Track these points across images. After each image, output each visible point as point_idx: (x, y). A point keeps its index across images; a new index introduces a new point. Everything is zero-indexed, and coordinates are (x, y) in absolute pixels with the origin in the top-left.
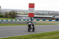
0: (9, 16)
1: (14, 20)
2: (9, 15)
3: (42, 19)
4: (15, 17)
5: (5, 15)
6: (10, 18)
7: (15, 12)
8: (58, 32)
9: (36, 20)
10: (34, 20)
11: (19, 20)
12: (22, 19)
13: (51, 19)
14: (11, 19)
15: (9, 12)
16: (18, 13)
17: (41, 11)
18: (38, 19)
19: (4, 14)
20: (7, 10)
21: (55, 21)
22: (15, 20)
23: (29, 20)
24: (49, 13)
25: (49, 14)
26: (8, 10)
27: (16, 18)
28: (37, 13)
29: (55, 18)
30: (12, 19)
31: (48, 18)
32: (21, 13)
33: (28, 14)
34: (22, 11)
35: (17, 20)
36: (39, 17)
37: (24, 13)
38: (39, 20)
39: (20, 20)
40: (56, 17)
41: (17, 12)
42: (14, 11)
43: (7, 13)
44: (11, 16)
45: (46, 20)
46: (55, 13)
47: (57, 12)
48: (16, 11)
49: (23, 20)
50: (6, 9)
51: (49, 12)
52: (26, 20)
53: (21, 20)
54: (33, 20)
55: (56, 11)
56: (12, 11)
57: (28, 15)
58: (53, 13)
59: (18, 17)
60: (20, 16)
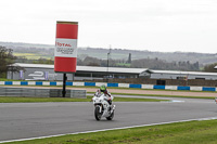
1: (3, 83)
3: (104, 81)
4: (6, 70)
7: (7, 53)
8: (161, 128)
9: (82, 84)
10: (74, 84)
11: (19, 83)
12: (31, 77)
13: (136, 81)
16: (16, 58)
17: (101, 50)
18: (91, 78)
21: (152, 86)
22: (6, 84)
23: (55, 84)
24: (131, 59)
25: (130, 63)
27: (9, 77)
28: (88, 58)
29: (152, 77)
31: (126, 77)
32: (29, 56)
33: (54, 59)
34: (33, 50)
35: (11, 84)
36: (96, 74)
37: (38, 58)
38: (94, 85)
39: (22, 84)
40: (158, 73)
41: (15, 54)
45: (120, 85)
46: (151, 57)
47: (162, 54)
48: (10, 50)
49: (34, 83)
51: (130, 53)
52: (44, 83)
53: (26, 84)
54: (71, 84)
55: (157, 53)
58: (145, 57)
59: (17, 70)
60: (22, 68)
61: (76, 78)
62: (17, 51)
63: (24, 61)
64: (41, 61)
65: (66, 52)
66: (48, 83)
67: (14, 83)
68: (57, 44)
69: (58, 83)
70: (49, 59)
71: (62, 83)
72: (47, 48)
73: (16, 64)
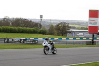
0: (56, 32)
1: (65, 38)
2: (56, 29)
4: (66, 33)
5: (49, 30)
6: (58, 34)
7: (67, 25)
10: (98, 38)
11: (72, 38)
12: (78, 36)
14: (59, 37)
15: (56, 25)
16: (71, 27)
19: (47, 29)
20: (52, 22)
23: (89, 39)
26: (55, 22)
27: (68, 36)
30: (61, 37)
32: (77, 26)
33: (88, 27)
34: (78, 23)
35: (68, 39)
39: (74, 39)
41: (70, 25)
42: (65, 23)
43: (52, 26)
44: (60, 31)
48: (68, 23)
49: (79, 38)
50: (51, 20)
52: (84, 38)
54: (96, 39)
56: (61, 23)
59: (71, 32)
60: (74, 32)
61: (98, 36)
62: (71, 24)
63: (74, 28)
64: (82, 28)
65: (93, 24)
66: (86, 38)
67: (70, 38)
68: (89, 20)
69: (90, 38)
70: (85, 27)
71: (92, 38)
73: (70, 30)
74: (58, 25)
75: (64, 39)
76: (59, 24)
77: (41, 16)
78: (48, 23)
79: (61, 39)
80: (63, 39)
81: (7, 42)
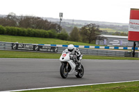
0: (81, 37)
1: (94, 47)
2: (81, 33)
4: (95, 39)
5: (71, 34)
6: (84, 41)
7: (96, 28)
11: (104, 47)
12: (111, 44)
14: (86, 44)
15: (81, 27)
16: (101, 31)
19: (69, 33)
20: (75, 23)
22: (96, 48)
26: (79, 23)
27: (97, 43)
30: (88, 45)
32: (109, 30)
34: (112, 27)
35: (98, 48)
37: (115, 32)
39: (106, 48)
41: (100, 29)
44: (86, 37)
48: (98, 26)
49: (113, 48)
50: (73, 21)
52: (120, 48)
54: (137, 49)
56: (89, 25)
57: (127, 37)
59: (102, 39)
60: (106, 38)
62: (102, 27)
63: (106, 33)
64: (117, 34)
66: (122, 48)
67: (101, 47)
69: (129, 48)
70: (122, 32)
71: (131, 48)
72: (121, 25)
73: (101, 36)
74: (84, 28)
75: (92, 47)
76: (85, 26)
77: (61, 15)
78: (69, 24)
79: (88, 47)
80: (90, 47)
81: (16, 48)
